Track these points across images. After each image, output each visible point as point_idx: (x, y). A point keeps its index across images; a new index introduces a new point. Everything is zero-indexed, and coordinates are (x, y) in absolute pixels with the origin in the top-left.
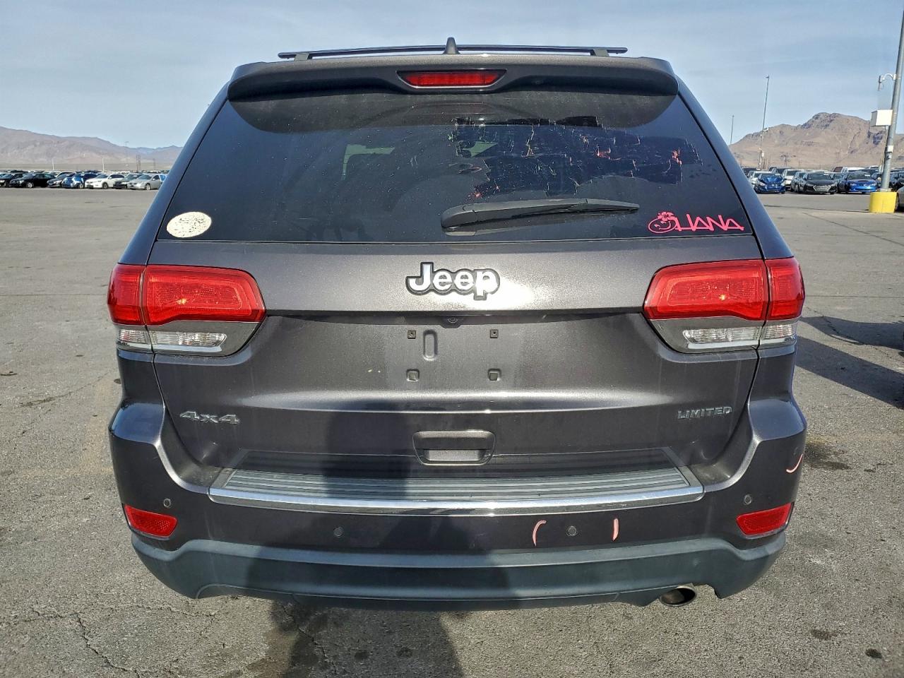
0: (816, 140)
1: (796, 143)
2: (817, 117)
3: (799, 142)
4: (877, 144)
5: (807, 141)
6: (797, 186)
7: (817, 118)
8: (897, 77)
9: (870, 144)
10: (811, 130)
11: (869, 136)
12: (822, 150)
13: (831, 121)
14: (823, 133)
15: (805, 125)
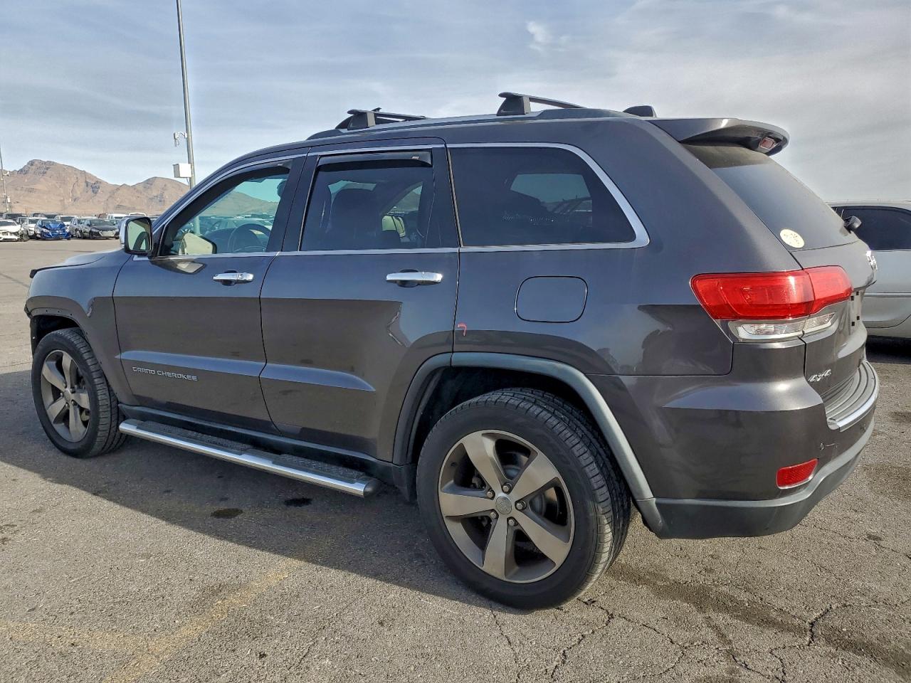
0: (38, 187)
1: (16, 189)
2: (32, 163)
3: (20, 189)
4: (96, 193)
5: (28, 187)
6: (78, 232)
7: (32, 165)
8: (188, 136)
9: (89, 193)
10: (29, 175)
11: (87, 186)
12: (45, 197)
13: (47, 169)
14: (42, 179)
15: (21, 170)
